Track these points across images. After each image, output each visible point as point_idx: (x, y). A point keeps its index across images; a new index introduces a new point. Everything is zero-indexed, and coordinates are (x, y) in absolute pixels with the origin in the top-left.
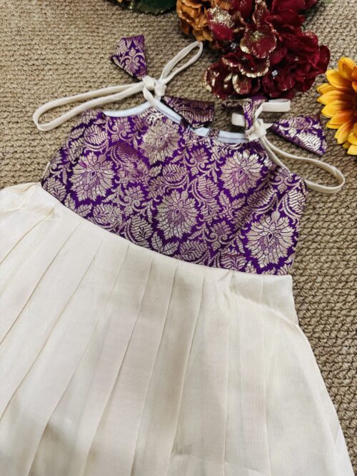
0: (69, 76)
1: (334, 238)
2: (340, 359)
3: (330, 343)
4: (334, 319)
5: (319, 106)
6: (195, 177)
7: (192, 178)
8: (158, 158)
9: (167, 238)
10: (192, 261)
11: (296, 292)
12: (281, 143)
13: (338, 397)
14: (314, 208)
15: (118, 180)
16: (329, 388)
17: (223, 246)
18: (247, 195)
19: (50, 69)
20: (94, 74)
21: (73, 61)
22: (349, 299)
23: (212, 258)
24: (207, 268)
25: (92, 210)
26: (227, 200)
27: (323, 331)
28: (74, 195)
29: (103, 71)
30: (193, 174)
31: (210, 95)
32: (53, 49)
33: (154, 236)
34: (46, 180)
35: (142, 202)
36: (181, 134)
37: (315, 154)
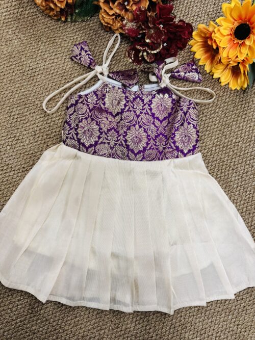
0: (51, 76)
1: (216, 126)
2: (232, 183)
3: (226, 178)
4: (225, 166)
6: (139, 115)
7: (138, 117)
8: (117, 110)
9: (136, 152)
10: (152, 160)
11: (204, 158)
12: (177, 81)
13: (235, 201)
14: (203, 113)
15: (102, 130)
16: (230, 198)
17: (164, 148)
18: (168, 117)
19: (38, 74)
20: (64, 71)
21: (50, 66)
22: (230, 154)
23: (161, 155)
24: (160, 161)
25: (95, 149)
26: (159, 123)
27: (221, 173)
28: (83, 144)
29: (69, 67)
30: (138, 114)
31: (132, 65)
32: (35, 61)
33: (129, 153)
34: (65, 141)
35: (117, 138)
36: (125, 93)
37: (196, 82)
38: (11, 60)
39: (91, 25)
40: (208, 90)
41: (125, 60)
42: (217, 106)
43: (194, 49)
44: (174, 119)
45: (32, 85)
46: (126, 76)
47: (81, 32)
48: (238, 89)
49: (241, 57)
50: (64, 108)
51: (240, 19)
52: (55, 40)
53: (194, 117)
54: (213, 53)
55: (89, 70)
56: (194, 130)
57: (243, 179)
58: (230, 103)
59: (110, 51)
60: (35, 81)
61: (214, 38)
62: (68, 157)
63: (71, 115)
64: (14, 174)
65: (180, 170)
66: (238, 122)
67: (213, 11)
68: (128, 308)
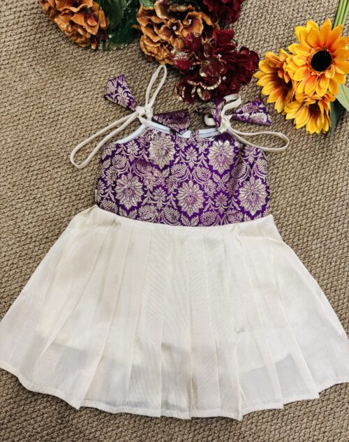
0: (79, 119)
1: (291, 180)
2: (312, 253)
3: (304, 245)
4: (303, 231)
5: (258, 88)
6: (193, 169)
7: (191, 170)
8: (165, 163)
9: (190, 215)
10: (211, 225)
11: (276, 221)
12: (240, 124)
13: (317, 275)
14: (274, 164)
15: (146, 188)
16: (311, 271)
17: (226, 210)
18: (230, 170)
19: (63, 118)
20: (96, 113)
22: (309, 216)
23: (222, 219)
24: (221, 227)
25: (138, 213)
26: (219, 177)
27: (299, 240)
28: (123, 207)
30: (191, 167)
31: (182, 104)
32: (59, 102)
33: (182, 217)
34: (100, 203)
35: (166, 197)
36: (174, 141)
37: (264, 125)
38: (28, 100)
39: (128, 54)
40: (280, 134)
41: (174, 98)
42: (291, 154)
43: (260, 83)
44: (237, 173)
45: (56, 132)
46: (174, 118)
47: (117, 63)
48: (318, 132)
49: (320, 93)
50: (98, 161)
51: (318, 45)
52: (83, 73)
53: (262, 169)
54: (285, 87)
55: (128, 112)
56: (263, 186)
57: (327, 247)
58: (308, 150)
59: (154, 87)
60: (59, 126)
61: (286, 70)
62: (105, 223)
63: (106, 169)
64: (35, 246)
65: (246, 237)
66: (319, 175)
67: (284, 34)
68: (184, 413)
